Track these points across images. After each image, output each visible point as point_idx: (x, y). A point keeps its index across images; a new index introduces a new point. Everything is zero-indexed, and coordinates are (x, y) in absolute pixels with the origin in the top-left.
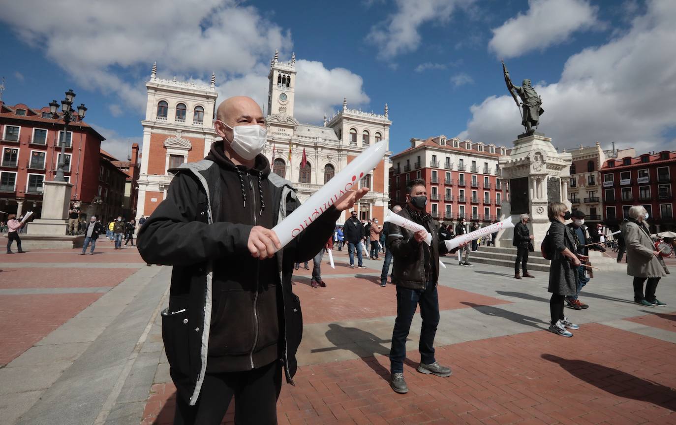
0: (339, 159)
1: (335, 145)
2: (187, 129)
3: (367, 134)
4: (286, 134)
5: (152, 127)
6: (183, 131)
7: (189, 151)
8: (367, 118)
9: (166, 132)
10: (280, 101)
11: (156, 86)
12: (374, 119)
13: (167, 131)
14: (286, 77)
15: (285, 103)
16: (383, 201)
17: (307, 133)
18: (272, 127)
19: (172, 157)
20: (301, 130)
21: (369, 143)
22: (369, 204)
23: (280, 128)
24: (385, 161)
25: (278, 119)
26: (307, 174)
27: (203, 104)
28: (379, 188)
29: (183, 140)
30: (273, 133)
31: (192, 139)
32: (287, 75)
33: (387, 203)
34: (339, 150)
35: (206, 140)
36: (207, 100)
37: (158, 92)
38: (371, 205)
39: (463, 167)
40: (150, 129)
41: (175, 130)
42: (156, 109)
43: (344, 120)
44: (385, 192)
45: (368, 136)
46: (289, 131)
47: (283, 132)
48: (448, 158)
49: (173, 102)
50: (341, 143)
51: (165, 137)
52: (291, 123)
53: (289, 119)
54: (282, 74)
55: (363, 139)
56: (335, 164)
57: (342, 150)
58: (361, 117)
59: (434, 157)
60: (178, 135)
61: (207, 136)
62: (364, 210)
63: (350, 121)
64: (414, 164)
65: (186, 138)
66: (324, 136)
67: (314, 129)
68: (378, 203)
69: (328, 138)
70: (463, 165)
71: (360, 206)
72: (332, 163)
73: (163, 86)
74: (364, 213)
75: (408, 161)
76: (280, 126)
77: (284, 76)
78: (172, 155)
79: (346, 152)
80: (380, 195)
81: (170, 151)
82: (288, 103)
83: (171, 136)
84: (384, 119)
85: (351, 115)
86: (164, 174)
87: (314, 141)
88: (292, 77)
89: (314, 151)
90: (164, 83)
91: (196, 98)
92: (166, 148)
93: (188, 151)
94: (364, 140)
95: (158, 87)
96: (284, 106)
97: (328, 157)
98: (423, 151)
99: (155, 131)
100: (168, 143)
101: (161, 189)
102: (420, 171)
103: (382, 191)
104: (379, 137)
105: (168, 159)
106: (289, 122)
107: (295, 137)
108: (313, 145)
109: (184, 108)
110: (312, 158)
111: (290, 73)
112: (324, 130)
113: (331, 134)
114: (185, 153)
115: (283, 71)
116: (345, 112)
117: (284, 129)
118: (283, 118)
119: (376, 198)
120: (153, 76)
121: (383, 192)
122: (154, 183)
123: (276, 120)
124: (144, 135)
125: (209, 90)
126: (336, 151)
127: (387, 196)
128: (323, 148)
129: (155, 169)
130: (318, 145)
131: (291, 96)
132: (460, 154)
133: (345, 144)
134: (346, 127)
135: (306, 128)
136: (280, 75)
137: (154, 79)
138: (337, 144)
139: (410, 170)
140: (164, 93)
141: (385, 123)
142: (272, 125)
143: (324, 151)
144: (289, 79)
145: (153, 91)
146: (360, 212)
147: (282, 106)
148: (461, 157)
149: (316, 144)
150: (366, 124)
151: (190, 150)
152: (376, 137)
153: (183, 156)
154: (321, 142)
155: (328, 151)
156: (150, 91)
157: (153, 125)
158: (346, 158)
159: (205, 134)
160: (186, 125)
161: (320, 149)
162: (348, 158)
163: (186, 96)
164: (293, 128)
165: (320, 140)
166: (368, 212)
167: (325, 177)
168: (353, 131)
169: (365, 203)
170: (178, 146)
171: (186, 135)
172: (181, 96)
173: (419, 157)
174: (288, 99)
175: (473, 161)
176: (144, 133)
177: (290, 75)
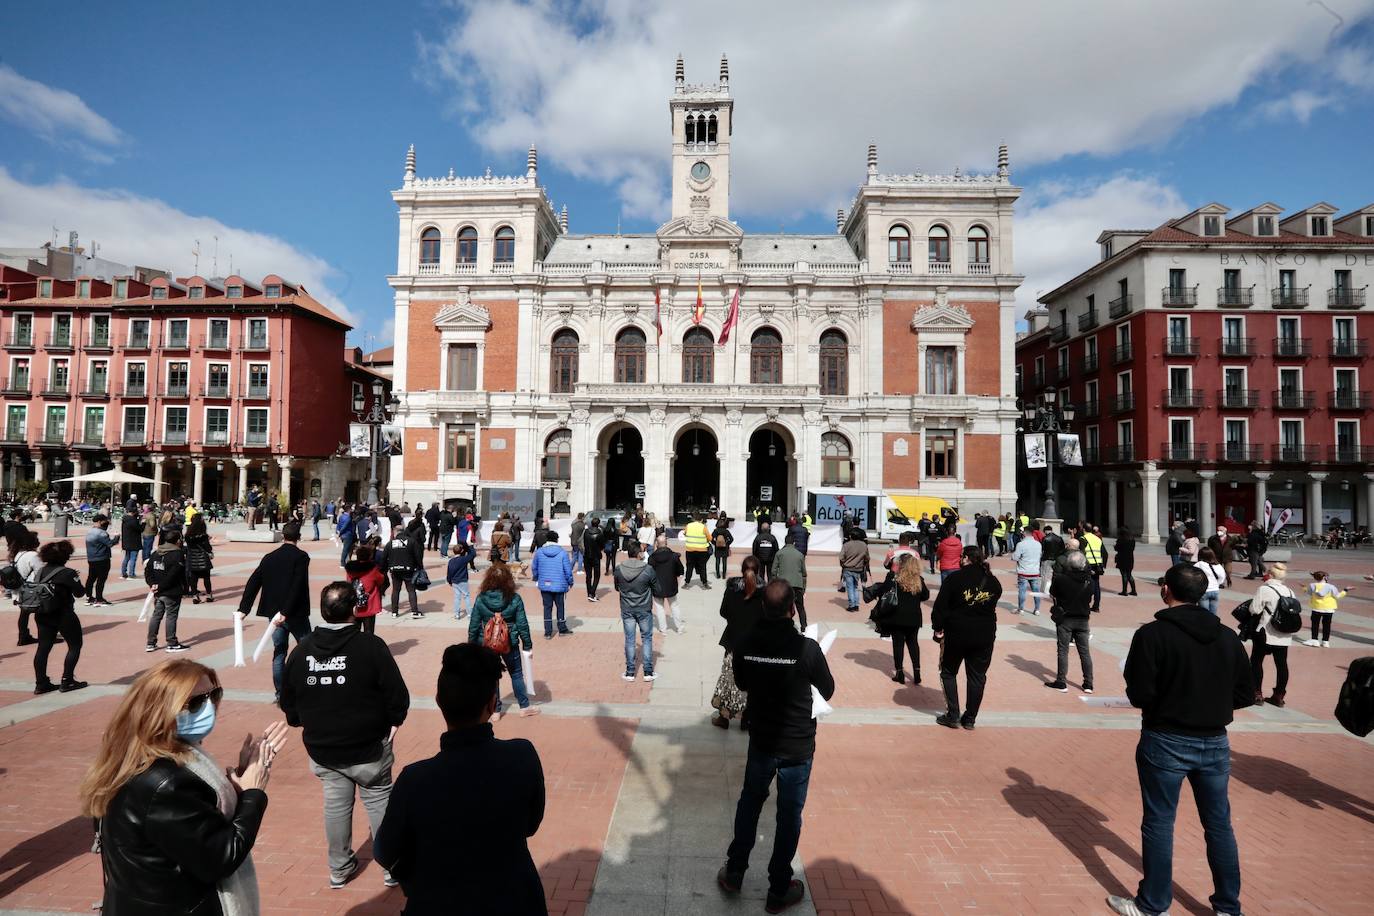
0: (861, 314)
1: (846, 276)
2: (479, 283)
3: (942, 233)
4: (711, 265)
5: (411, 289)
6: (471, 288)
7: (486, 331)
8: (940, 190)
9: (439, 296)
10: (692, 183)
11: (412, 198)
12: (962, 190)
13: (440, 293)
14: (707, 119)
15: (705, 185)
16: (1000, 420)
17: (769, 255)
18: (673, 252)
19: (453, 350)
20: (756, 250)
21: (948, 260)
22: (955, 431)
23: (695, 251)
24: (1002, 304)
25: (687, 229)
26: (773, 360)
27: (511, 220)
28: (985, 381)
29: (472, 309)
30: (677, 266)
31: (489, 305)
32: (707, 115)
33: (1014, 423)
34: (859, 289)
35: (521, 302)
36: (520, 210)
37: (420, 210)
38: (961, 432)
39: (1292, 296)
40: (405, 294)
41: (455, 288)
42: (417, 248)
43: (871, 206)
44: (1003, 393)
45: (947, 239)
46: (722, 257)
47: (704, 260)
48: (1232, 275)
49: (449, 227)
50: (864, 269)
51: (435, 306)
52: (724, 234)
53: (716, 224)
54: (696, 115)
55: (931, 250)
56: (850, 328)
57: (866, 287)
58: (920, 190)
59: (1177, 275)
60: (461, 298)
61: (522, 293)
62: (939, 446)
63: (888, 206)
64: (1107, 307)
65: (479, 302)
66: (817, 257)
67: (790, 242)
68: (982, 427)
69: (829, 261)
70: (1292, 288)
71: (927, 438)
72: (842, 325)
73: (427, 193)
74: (940, 457)
75: (1091, 299)
76: (694, 245)
77: (702, 117)
78: (452, 346)
79: (878, 293)
80: (991, 404)
81: (449, 337)
82: (712, 185)
83: (448, 302)
84: (996, 185)
85: (889, 190)
86: (438, 388)
87: (787, 271)
88: (722, 116)
89: (789, 297)
90: (430, 188)
91: (497, 209)
92: (440, 331)
93: (483, 333)
94: (934, 254)
95: (418, 199)
96: (703, 195)
97: (828, 312)
98: (1135, 262)
99: (417, 296)
100: (441, 319)
101: (435, 421)
102: (1129, 323)
103: (996, 392)
104: (982, 240)
105: (444, 354)
106: (717, 233)
107: (734, 269)
108: (785, 284)
109: (473, 237)
110: (783, 318)
111: (716, 105)
112: (817, 242)
113: (837, 249)
114: (477, 337)
115: (698, 106)
116: (873, 182)
117: (705, 251)
118: (699, 225)
119: (975, 412)
120: (409, 175)
121: (999, 394)
122: (420, 410)
123: (682, 233)
124: (397, 308)
125: (525, 187)
126: (852, 294)
127: (1012, 406)
128: (811, 288)
129: (422, 379)
130: (796, 282)
131: (719, 168)
132: (1281, 253)
133: (873, 272)
134: (877, 224)
135: (766, 245)
136: (690, 117)
137: (410, 183)
138: (852, 272)
139: (1098, 325)
140: (430, 210)
141: (1000, 194)
142: (672, 245)
143: (817, 295)
144: (714, 123)
145: (408, 210)
146: (928, 454)
147: (697, 194)
148: (1288, 263)
149: (789, 279)
150: (938, 207)
151: (489, 329)
152: (970, 240)
153: (473, 346)
154: (803, 274)
155: (829, 296)
156: (404, 210)
157: (410, 284)
158: (880, 308)
159: (518, 287)
160: (478, 274)
161: (802, 292)
162: (884, 307)
163: (476, 209)
164: (727, 245)
165: (803, 267)
166: (952, 453)
167: (822, 363)
168: (900, 233)
169: (941, 427)
170: (464, 323)
171: (479, 295)
172: (466, 209)
173: (1124, 283)
174: (713, 174)
175: (1338, 272)
176: (397, 303)
177: (716, 113)
